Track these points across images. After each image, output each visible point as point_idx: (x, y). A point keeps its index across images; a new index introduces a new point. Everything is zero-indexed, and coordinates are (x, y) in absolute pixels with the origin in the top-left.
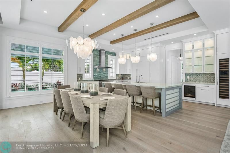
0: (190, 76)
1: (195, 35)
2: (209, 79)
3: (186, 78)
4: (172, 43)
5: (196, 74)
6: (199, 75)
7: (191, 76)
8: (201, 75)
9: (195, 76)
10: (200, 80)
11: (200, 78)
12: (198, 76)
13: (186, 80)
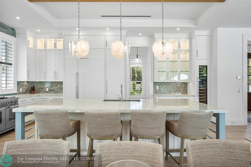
0: (159, 86)
1: (178, 29)
2: (179, 90)
3: (155, 88)
4: (140, 34)
5: (167, 82)
6: (170, 85)
7: (161, 85)
8: (171, 84)
9: (165, 85)
10: (170, 91)
11: (171, 89)
12: (168, 85)
13: (155, 91)
